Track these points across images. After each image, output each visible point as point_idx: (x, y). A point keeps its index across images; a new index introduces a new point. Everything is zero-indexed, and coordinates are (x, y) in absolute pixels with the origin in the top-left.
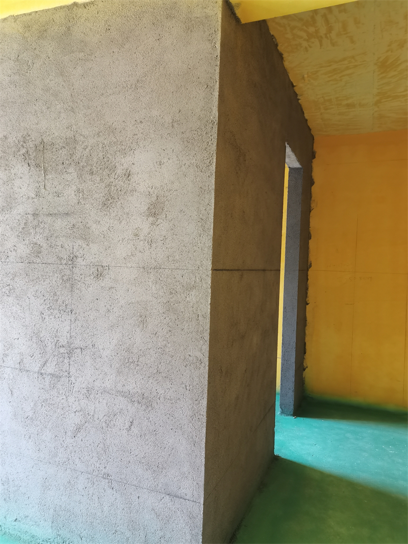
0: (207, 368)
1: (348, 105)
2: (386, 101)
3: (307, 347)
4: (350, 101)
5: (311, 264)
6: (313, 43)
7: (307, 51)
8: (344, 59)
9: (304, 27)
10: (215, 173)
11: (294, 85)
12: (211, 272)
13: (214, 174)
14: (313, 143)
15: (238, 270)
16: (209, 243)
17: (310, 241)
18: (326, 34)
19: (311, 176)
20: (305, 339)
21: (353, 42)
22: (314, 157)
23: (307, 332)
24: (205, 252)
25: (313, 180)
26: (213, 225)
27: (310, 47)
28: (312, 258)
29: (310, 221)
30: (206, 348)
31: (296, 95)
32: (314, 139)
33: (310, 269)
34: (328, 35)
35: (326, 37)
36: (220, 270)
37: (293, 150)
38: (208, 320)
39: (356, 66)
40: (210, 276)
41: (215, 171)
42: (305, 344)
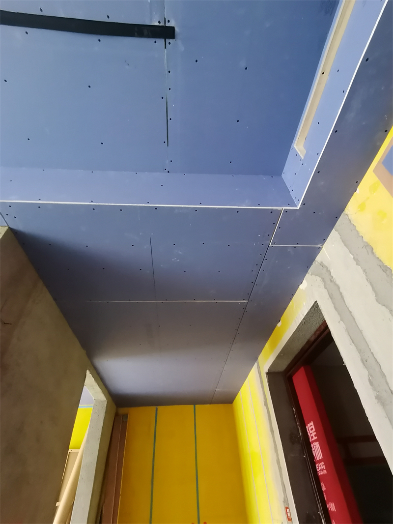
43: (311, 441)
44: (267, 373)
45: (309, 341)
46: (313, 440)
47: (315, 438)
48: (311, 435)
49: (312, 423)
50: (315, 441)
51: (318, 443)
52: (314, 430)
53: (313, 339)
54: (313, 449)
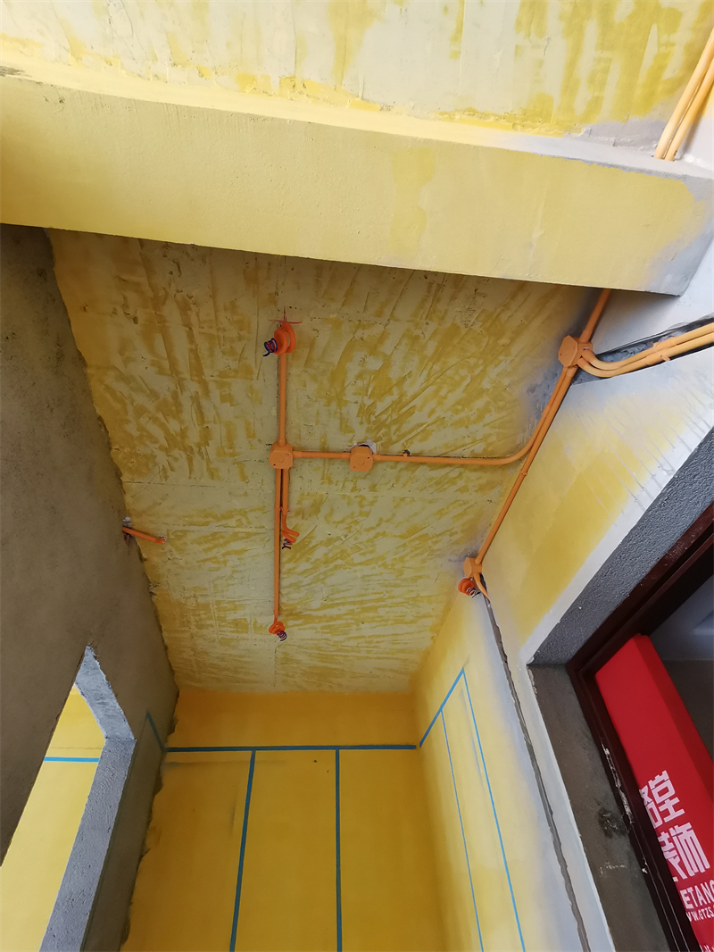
1: (236, 623)
2: (295, 625)
4: (239, 615)
6: (176, 459)
7: (166, 478)
8: (229, 515)
9: (160, 415)
11: (144, 556)
14: (176, 702)
18: (199, 446)
19: (159, 771)
21: (244, 478)
22: (172, 729)
27: (172, 470)
31: (149, 582)
32: (178, 695)
34: (203, 448)
35: (200, 453)
39: (248, 535)
43: (657, 825)
44: (530, 666)
45: (662, 561)
46: (667, 819)
47: (674, 815)
48: (662, 809)
49: (665, 775)
50: (679, 821)
51: (688, 825)
52: (672, 791)
53: (678, 552)
54: (669, 846)
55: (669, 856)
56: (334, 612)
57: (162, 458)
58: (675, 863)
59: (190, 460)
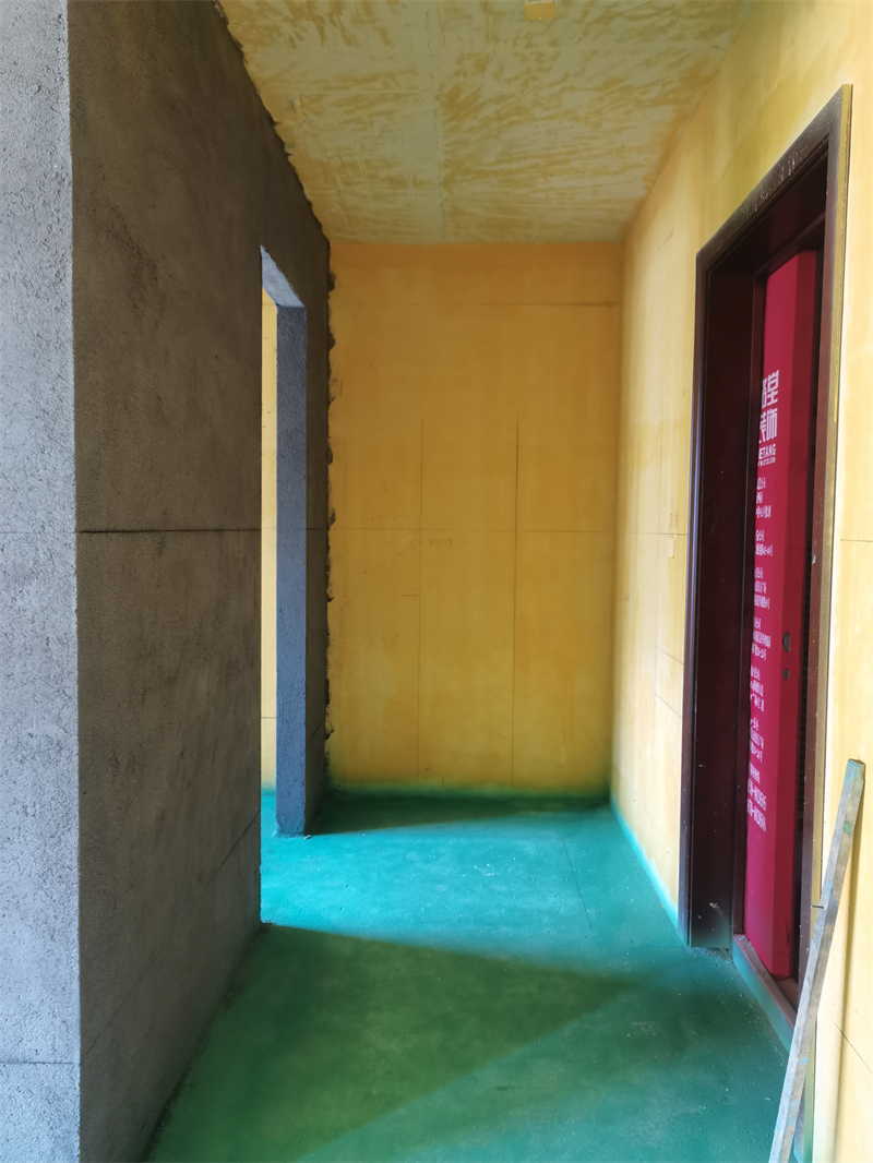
0: (76, 759)
1: (391, 180)
2: (464, 180)
3: (332, 690)
4: (394, 172)
5: (334, 515)
7: (294, 47)
8: (374, 78)
10: (73, 301)
12: (74, 536)
13: (70, 304)
14: (328, 254)
15: (151, 531)
16: (68, 469)
17: (332, 468)
18: (330, 15)
19: (328, 328)
20: (326, 673)
21: (387, 42)
22: (331, 286)
23: (330, 658)
24: (57, 490)
25: (331, 335)
26: (73, 426)
27: (301, 38)
28: (335, 502)
29: (330, 423)
30: (71, 714)
31: (282, 144)
32: (329, 247)
33: (332, 527)
34: (335, 18)
35: (332, 22)
36: (100, 532)
37: (281, 266)
38: (73, 650)
39: (398, 97)
40: (73, 546)
41: (70, 295)
42: (327, 682)
43: (764, 406)
46: (769, 404)
47: (774, 401)
48: (768, 396)
49: (776, 374)
50: (773, 406)
51: (776, 410)
52: (776, 387)
54: (764, 421)
55: (762, 427)
56: (514, 166)
57: (287, 29)
58: (763, 431)
59: (321, 30)
